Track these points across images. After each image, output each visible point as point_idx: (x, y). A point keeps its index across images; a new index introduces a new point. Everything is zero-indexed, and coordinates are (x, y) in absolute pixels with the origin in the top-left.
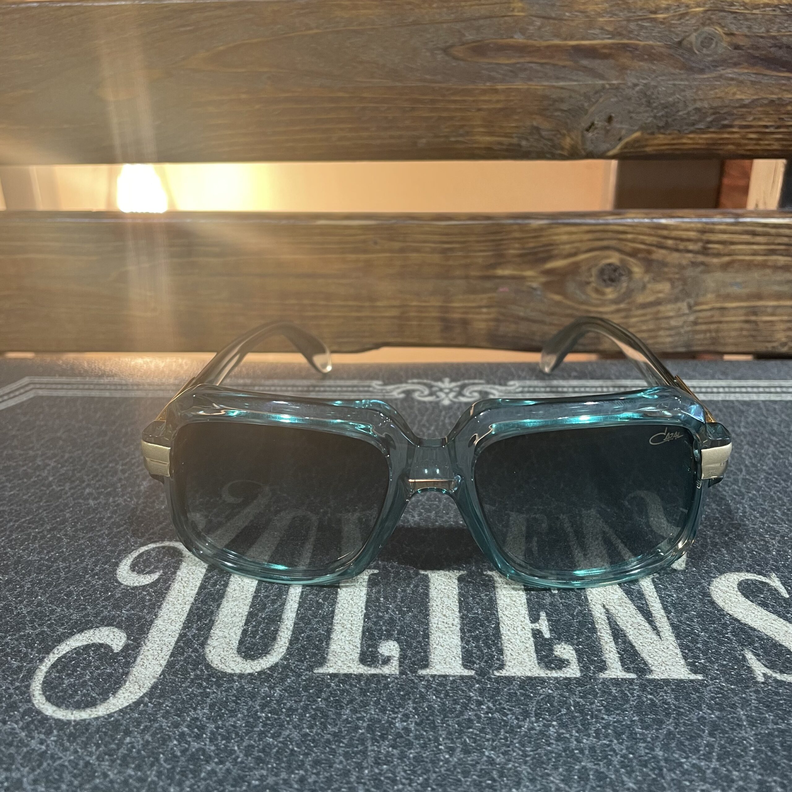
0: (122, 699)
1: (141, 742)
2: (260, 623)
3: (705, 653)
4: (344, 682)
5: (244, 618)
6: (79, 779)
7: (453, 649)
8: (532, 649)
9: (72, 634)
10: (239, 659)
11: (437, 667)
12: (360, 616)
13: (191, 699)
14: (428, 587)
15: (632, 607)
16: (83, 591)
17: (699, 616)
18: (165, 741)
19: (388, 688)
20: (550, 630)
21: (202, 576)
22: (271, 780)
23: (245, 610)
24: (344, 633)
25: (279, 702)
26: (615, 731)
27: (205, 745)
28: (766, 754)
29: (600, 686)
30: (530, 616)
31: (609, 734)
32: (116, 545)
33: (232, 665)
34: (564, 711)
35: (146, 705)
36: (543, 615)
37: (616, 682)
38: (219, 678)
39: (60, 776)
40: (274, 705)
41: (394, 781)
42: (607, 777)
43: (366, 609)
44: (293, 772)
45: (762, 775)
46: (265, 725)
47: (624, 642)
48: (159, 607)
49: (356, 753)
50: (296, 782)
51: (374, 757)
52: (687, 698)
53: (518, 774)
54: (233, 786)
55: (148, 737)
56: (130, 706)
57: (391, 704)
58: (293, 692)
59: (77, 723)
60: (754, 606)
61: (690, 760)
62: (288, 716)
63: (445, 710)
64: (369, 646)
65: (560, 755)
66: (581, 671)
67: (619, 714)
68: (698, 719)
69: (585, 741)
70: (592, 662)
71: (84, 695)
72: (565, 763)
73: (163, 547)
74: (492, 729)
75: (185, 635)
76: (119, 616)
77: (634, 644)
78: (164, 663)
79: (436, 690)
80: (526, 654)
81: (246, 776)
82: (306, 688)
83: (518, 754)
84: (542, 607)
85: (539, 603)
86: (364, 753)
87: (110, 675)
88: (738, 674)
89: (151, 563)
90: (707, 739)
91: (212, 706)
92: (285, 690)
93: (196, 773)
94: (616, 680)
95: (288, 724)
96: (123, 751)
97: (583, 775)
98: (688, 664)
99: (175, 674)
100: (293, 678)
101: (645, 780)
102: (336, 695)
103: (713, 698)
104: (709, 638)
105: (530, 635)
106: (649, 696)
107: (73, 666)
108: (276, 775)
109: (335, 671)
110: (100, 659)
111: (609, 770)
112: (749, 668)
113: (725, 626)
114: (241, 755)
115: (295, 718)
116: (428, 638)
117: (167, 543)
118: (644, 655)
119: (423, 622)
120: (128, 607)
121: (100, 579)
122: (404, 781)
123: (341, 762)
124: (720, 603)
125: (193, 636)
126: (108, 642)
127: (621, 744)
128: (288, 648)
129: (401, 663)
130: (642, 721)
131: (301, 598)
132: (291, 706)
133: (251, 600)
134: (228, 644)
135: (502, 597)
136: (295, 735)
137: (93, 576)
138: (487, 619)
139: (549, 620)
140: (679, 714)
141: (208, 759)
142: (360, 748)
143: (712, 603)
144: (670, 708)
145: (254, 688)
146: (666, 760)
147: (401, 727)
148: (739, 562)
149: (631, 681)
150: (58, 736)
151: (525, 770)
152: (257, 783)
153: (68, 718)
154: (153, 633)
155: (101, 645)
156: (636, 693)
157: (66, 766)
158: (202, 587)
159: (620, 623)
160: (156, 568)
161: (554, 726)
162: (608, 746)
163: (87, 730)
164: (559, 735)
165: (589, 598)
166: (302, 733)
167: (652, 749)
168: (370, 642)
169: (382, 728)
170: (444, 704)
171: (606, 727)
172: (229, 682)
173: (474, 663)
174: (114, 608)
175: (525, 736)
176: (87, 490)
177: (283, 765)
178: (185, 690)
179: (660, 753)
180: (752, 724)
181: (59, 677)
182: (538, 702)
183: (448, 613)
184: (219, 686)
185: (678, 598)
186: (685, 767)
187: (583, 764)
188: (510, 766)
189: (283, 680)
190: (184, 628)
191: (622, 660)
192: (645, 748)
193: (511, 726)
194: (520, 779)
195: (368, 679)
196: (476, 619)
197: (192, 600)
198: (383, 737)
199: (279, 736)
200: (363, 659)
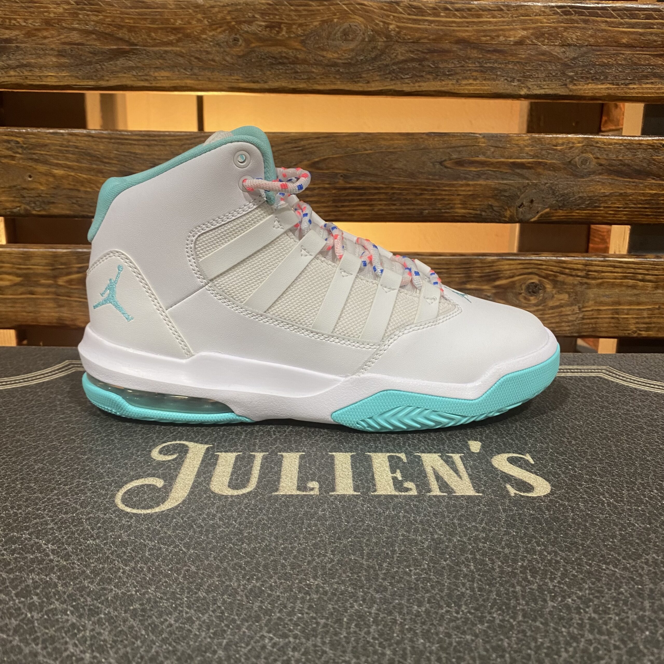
0: (167, 505)
1: (182, 521)
3: (485, 485)
4: (289, 498)
5: (230, 473)
6: (152, 534)
7: (349, 484)
8: (392, 484)
9: (132, 480)
10: (230, 490)
11: (340, 491)
12: (296, 472)
13: (206, 505)
14: (333, 459)
16: (133, 463)
17: (484, 471)
18: (195, 520)
19: (314, 499)
20: (402, 477)
21: (202, 456)
22: (254, 533)
23: (230, 470)
24: (288, 479)
25: (254, 505)
26: (434, 514)
27: (217, 521)
28: (510, 522)
29: (427, 498)
30: (391, 471)
31: (430, 515)
32: (148, 443)
33: (226, 492)
34: (408, 507)
35: (181, 508)
36: (398, 470)
38: (220, 497)
41: (319, 533)
42: (428, 530)
43: (299, 469)
44: (265, 530)
45: (507, 529)
46: (248, 514)
47: (442, 481)
48: (180, 469)
49: (298, 523)
50: (268, 534)
51: (308, 524)
53: (382, 529)
54: (234, 536)
55: (185, 519)
57: (316, 505)
58: (261, 502)
59: (145, 515)
60: (515, 467)
61: (471, 524)
64: (302, 484)
65: (405, 523)
66: (418, 492)
67: (436, 508)
68: (477, 509)
69: (418, 518)
70: (424, 489)
71: (146, 504)
72: (407, 525)
73: (176, 444)
74: (370, 514)
75: (197, 480)
76: (157, 473)
77: (447, 482)
79: (339, 500)
80: (388, 486)
82: (268, 500)
83: (383, 522)
89: (171, 451)
91: (218, 508)
92: (257, 501)
93: (214, 531)
95: (261, 513)
96: (173, 524)
97: (416, 529)
98: (475, 490)
99: (195, 496)
100: (261, 496)
101: (447, 531)
102: (285, 503)
103: (486, 502)
104: (488, 479)
105: (391, 479)
106: (453, 502)
108: (257, 531)
109: (284, 494)
112: (507, 491)
114: (237, 525)
116: (335, 480)
117: (178, 442)
118: (452, 486)
120: (161, 469)
121: (141, 457)
122: (324, 532)
123: (290, 526)
124: (496, 465)
125: (202, 481)
126: (154, 483)
127: (437, 518)
130: (448, 510)
131: (261, 465)
132: (261, 507)
133: (232, 466)
134: (222, 483)
135: (376, 463)
137: (137, 456)
139: (401, 473)
143: (492, 466)
148: (509, 449)
153: (139, 513)
154: (179, 480)
155: (150, 485)
159: (441, 474)
160: (174, 452)
162: (430, 519)
163: (151, 517)
164: (405, 516)
165: (424, 464)
166: (268, 517)
167: (452, 520)
168: (302, 482)
169: (311, 514)
170: (344, 505)
172: (225, 498)
175: (387, 516)
178: (202, 501)
180: (505, 511)
182: (394, 504)
183: (345, 470)
184: (220, 500)
185: (473, 464)
186: (469, 526)
187: (416, 526)
188: (379, 527)
189: (255, 497)
190: (196, 478)
191: (440, 488)
192: (449, 520)
193: (380, 513)
194: (384, 531)
197: (198, 466)
198: (312, 517)
199: (256, 518)
200: (299, 489)
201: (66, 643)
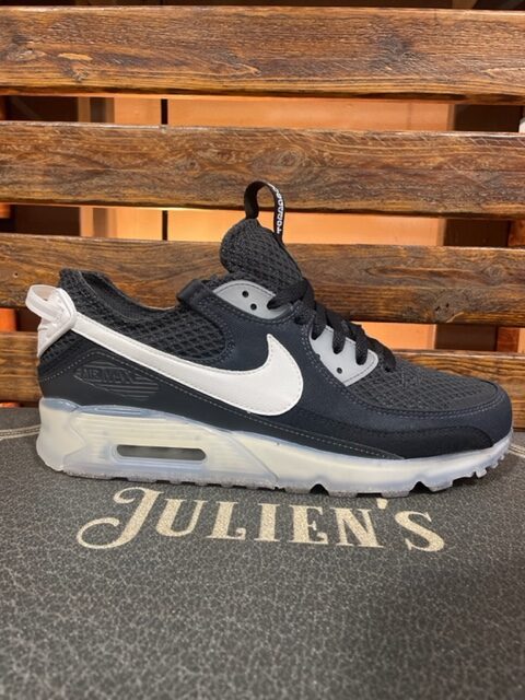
0: (119, 542)
1: (128, 557)
4: (220, 542)
5: (174, 517)
6: (101, 568)
7: (271, 532)
8: (307, 534)
9: (94, 519)
10: (172, 531)
11: (263, 538)
12: (228, 519)
13: (150, 544)
18: (139, 557)
19: (240, 544)
20: (317, 528)
21: (154, 501)
22: (186, 572)
23: (174, 514)
24: (221, 525)
25: (190, 547)
27: (157, 559)
29: (336, 548)
30: (308, 522)
32: (112, 488)
33: (168, 533)
34: (318, 555)
35: (130, 545)
36: (314, 522)
37: (343, 547)
40: (187, 547)
42: (333, 577)
43: (231, 516)
44: (195, 569)
47: (350, 533)
48: (134, 511)
49: (223, 565)
50: (197, 573)
51: (232, 566)
52: (375, 554)
53: (294, 574)
55: (131, 556)
57: (241, 549)
59: (99, 550)
61: (371, 573)
63: (265, 552)
65: (314, 569)
66: (328, 542)
67: (343, 557)
69: (326, 565)
70: (334, 539)
72: (316, 572)
73: (135, 490)
74: (285, 560)
77: (355, 534)
78: (137, 531)
79: (261, 546)
80: (304, 535)
81: (175, 570)
82: (202, 543)
83: (295, 568)
86: (227, 565)
89: (130, 495)
95: (194, 554)
96: (120, 560)
98: (378, 542)
99: (142, 535)
100: (196, 539)
101: (350, 579)
102: (216, 545)
103: (387, 554)
105: (307, 529)
106: (358, 552)
108: (188, 570)
109: (216, 537)
111: (335, 575)
112: (405, 545)
114: (173, 563)
116: (260, 528)
117: (136, 488)
118: (359, 538)
123: (217, 567)
124: (398, 522)
126: (111, 523)
127: (342, 567)
128: (195, 528)
130: (353, 560)
131: (201, 511)
132: (195, 548)
133: (177, 511)
134: (167, 526)
135: (296, 515)
139: (316, 524)
141: (158, 564)
143: (395, 522)
146: (361, 573)
147: (244, 557)
150: (91, 554)
152: (180, 572)
153: (94, 548)
154: (132, 521)
155: (107, 524)
156: (352, 551)
157: (95, 564)
158: (154, 505)
159: (350, 527)
160: (132, 497)
161: (313, 560)
162: (336, 567)
164: (315, 563)
165: (337, 517)
167: (355, 569)
169: (236, 557)
171: (336, 561)
175: (299, 562)
177: (191, 567)
178: (147, 541)
179: (359, 571)
182: (307, 552)
183: (270, 519)
185: (379, 519)
186: (369, 575)
187: (324, 572)
188: (291, 571)
189: (192, 539)
190: (146, 519)
191: (348, 539)
192: (352, 568)
193: (294, 559)
197: (149, 509)
198: (236, 560)
199: (189, 558)
200: (229, 534)
201: (12, 663)
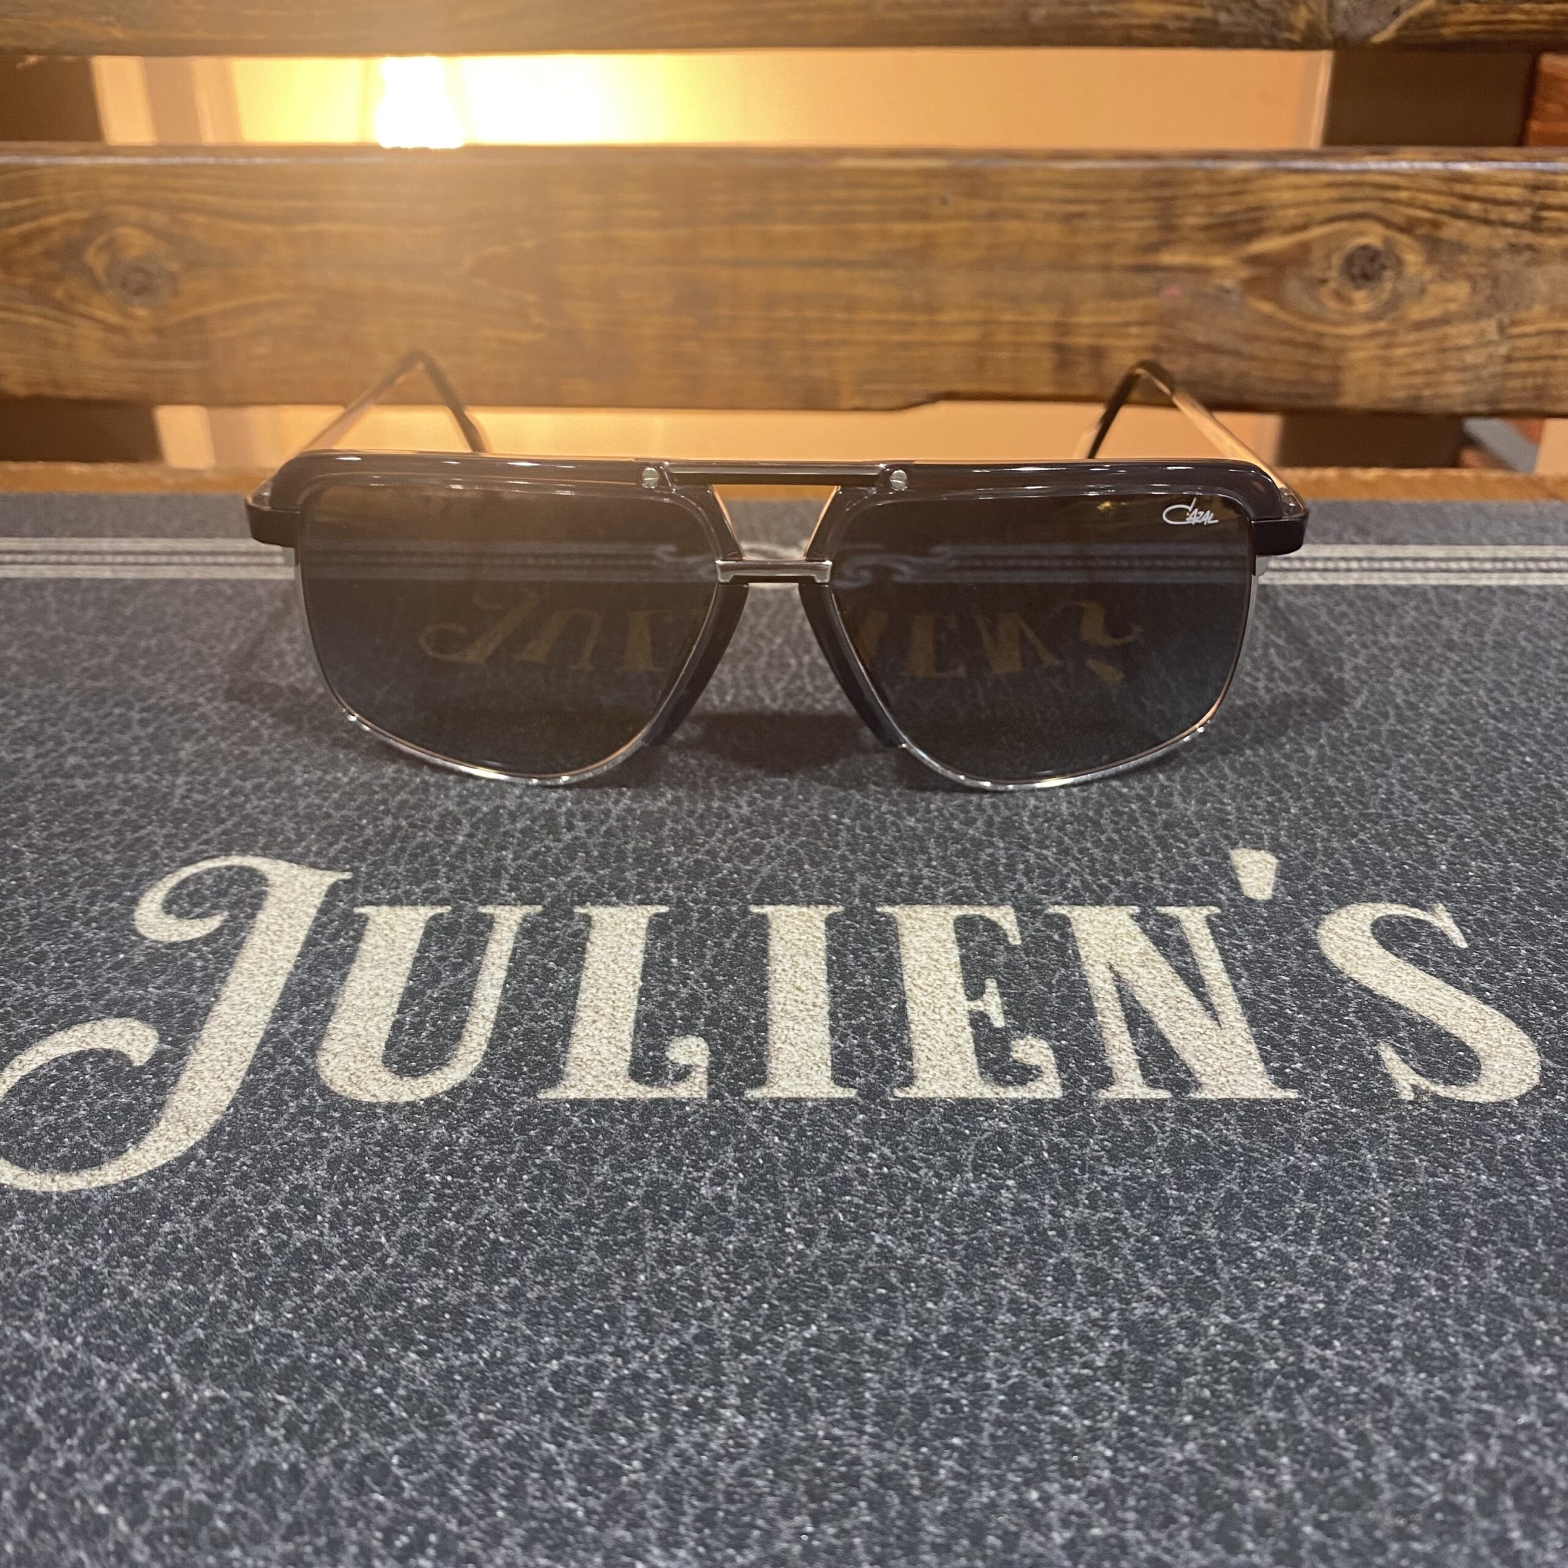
0: (153, 1153)
1: (193, 1230)
2: (428, 1008)
3: (1304, 1051)
4: (598, 1115)
5: (397, 999)
6: (71, 1300)
7: (815, 1051)
8: (969, 1048)
9: (48, 1033)
10: (386, 1076)
11: (783, 1084)
12: (632, 992)
13: (291, 1150)
14: (765, 938)
15: (1166, 970)
16: (68, 952)
17: (1294, 983)
18: (241, 1227)
19: (686, 1124)
20: (1005, 1013)
21: (309, 921)
22: (453, 1297)
23: (398, 984)
24: (599, 1025)
25: (467, 1155)
26: (1126, 1194)
27: (322, 1234)
28: (1412, 1230)
29: (1099, 1114)
30: (967, 986)
31: (1114, 1201)
32: (132, 865)
33: (373, 1087)
34: (1029, 1160)
35: (201, 1163)
36: (991, 985)
37: (1130, 1106)
38: (346, 1112)
39: (33, 1295)
40: (457, 1159)
41: (696, 1294)
42: (1108, 1277)
43: (643, 979)
44: (496, 1282)
45: (1402, 1267)
46: (439, 1197)
47: (1149, 1033)
48: (223, 981)
49: (622, 1245)
50: (504, 1299)
51: (658, 1251)
52: (1266, 1131)
53: (937, 1275)
54: (376, 1309)
55: (207, 1222)
56: (168, 1164)
57: (692, 1153)
58: (497, 1135)
59: (63, 1197)
60: (1401, 963)
61: (1268, 1243)
62: (487, 1180)
63: (797, 1162)
64: (650, 1047)
65: (1020, 1241)
66: (1063, 1086)
67: (1135, 1164)
68: (1286, 1170)
69: (1068, 1214)
70: (1084, 1070)
71: (77, 1145)
72: (1030, 1254)
73: (229, 868)
74: (890, 1197)
75: (277, 1033)
76: (142, 998)
77: (1169, 1036)
78: (235, 1085)
79: (780, 1125)
80: (955, 1059)
81: (404, 1290)
82: (522, 1128)
83: (939, 1240)
84: (990, 970)
85: (985, 966)
86: (638, 1244)
87: (128, 1109)
88: (1366, 1088)
89: (205, 898)
90: (1301, 1204)
91: (333, 1165)
92: (481, 1132)
93: (304, 1287)
94: (1132, 1102)
95: (487, 1193)
96: (158, 1247)
97: (1064, 1275)
98: (1272, 1071)
99: (258, 1105)
100: (496, 1109)
101: (1181, 1280)
102: (582, 1139)
103: (1315, 1132)
104: (1312, 1023)
105: (965, 1022)
106: (1195, 1131)
107: (53, 1092)
108: (464, 1287)
109: (580, 1095)
110: (106, 1079)
111: (1113, 1265)
112: (1386, 1076)
113: (1344, 1000)
114: (394, 1253)
115: (501, 1184)
116: (766, 1030)
117: (236, 860)
118: (1186, 1056)
119: (755, 1002)
120: (159, 982)
121: (100, 928)
122: (715, 1292)
123: (593, 1261)
124: (1336, 958)
125: (294, 1035)
126: (121, 1046)
127: (1139, 1217)
128: (486, 1054)
129: (712, 1078)
130: (1178, 1175)
131: (511, 960)
132: (493, 1161)
133: (409, 965)
134: (364, 1047)
135: (912, 953)
136: (501, 1214)
137: (87, 924)
138: (882, 994)
139: (1002, 995)
140: (1251, 1162)
141: (328, 1262)
142: (630, 1235)
143: (1322, 959)
144: (1234, 1151)
145: (417, 1129)
146: (1223, 1245)
147: (710, 1195)
148: (1377, 884)
149: (1160, 1104)
150: (27, 1222)
151: (950, 1268)
152: (426, 1301)
153: (45, 1189)
154: (212, 1030)
155: (108, 1053)
156: (1169, 1126)
157: (44, 1278)
158: (310, 942)
159: (1142, 998)
160: (215, 907)
161: (1008, 1188)
162: (1113, 1221)
163: (85, 1210)
164: (1018, 1203)
165: (1082, 953)
166: (514, 1210)
167: (1197, 1226)
168: (650, 1041)
169: (674, 1198)
170: (795, 1151)
171: (1110, 1187)
172: (366, 1117)
173: (856, 1074)
174: (131, 983)
175: (952, 1206)
176: (72, 760)
177: (477, 1269)
178: (279, 1134)
179: (1211, 1233)
180: (1387, 1175)
181: (25, 1113)
182: (978, 1145)
183: (806, 984)
184: (346, 1126)
185: (1256, 951)
186: (1259, 1255)
187: (1064, 1255)
188: (923, 1261)
189: (475, 1113)
190: (274, 1020)
191: (1143, 1066)
192: (1182, 1223)
193: (926, 1189)
194: (942, 1284)
195: (646, 1107)
196: (860, 995)
197: (289, 967)
198: (675, 1215)
199: (468, 1217)
200: (637, 1072)
